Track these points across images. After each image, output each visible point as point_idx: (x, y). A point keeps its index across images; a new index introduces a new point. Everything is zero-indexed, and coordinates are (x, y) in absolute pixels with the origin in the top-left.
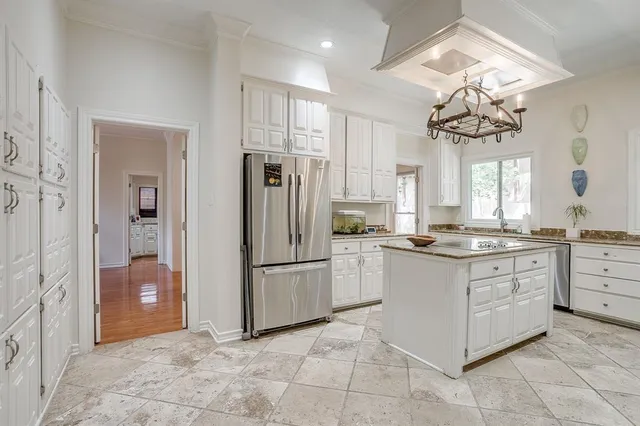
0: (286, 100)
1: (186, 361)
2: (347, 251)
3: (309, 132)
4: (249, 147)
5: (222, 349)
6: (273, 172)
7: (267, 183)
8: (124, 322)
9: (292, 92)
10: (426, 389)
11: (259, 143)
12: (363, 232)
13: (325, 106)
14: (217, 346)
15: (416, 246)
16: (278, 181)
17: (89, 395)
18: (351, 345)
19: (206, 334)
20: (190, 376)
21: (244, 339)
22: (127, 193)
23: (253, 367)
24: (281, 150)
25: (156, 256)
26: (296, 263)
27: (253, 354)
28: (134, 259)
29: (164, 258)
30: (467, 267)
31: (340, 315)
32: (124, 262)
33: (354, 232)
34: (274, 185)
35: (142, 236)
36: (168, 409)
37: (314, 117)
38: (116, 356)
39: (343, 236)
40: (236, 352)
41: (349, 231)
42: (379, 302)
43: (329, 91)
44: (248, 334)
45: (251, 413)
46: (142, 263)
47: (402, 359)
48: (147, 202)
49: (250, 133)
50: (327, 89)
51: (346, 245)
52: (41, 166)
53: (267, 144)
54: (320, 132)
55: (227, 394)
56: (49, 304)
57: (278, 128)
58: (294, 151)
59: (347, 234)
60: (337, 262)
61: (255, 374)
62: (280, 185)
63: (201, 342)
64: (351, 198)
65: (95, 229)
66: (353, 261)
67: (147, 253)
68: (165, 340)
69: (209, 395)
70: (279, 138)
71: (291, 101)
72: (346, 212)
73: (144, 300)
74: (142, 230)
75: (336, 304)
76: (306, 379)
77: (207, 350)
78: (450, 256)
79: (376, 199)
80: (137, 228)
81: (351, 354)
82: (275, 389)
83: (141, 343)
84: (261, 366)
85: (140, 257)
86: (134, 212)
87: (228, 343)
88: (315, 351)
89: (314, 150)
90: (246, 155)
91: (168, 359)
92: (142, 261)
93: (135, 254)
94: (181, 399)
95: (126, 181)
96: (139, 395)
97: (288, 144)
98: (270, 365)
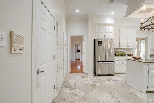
0: (103, 27)
1: (83, 77)
2: (119, 60)
3: (109, 33)
4: (95, 38)
5: (89, 77)
6: (100, 43)
7: (99, 45)
8: (74, 70)
9: (105, 25)
10: (133, 92)
11: (98, 37)
12: (125, 56)
13: (113, 27)
14: (89, 76)
15: (135, 59)
16: (101, 44)
17: (69, 79)
18: (117, 81)
19: (87, 74)
20: (83, 79)
21: (94, 76)
22: (75, 47)
23: (95, 80)
24: (102, 38)
25: (80, 60)
26: (105, 62)
27: (95, 78)
28: (76, 60)
29: (81, 60)
30: (148, 65)
31: (116, 75)
32: (74, 60)
33: (122, 56)
34: (100, 45)
35: (78, 55)
36: (79, 83)
37: (110, 29)
38: (73, 74)
39: (118, 56)
40: (92, 78)
41: (120, 55)
42: (125, 74)
43: (114, 23)
44: (95, 75)
45: (92, 86)
46: (78, 61)
47: (129, 86)
48: (79, 49)
49: (96, 35)
50: (113, 23)
51: (119, 59)
52: (57, 41)
53: (99, 37)
54: (112, 33)
55: (89, 83)
56: (64, 64)
57: (102, 33)
58: (105, 38)
59: (120, 56)
60: (116, 63)
61: (94, 81)
62: (102, 45)
63: (86, 75)
64: (121, 47)
65: (70, 54)
66: (121, 62)
67: (78, 59)
68: (80, 74)
69: (86, 83)
70: (102, 35)
71: (104, 27)
72: (120, 51)
73: (78, 68)
74: (78, 54)
75: (115, 72)
76: (104, 84)
77: (86, 76)
78: (141, 62)
79: (129, 47)
80: (77, 54)
81: (116, 82)
82: (98, 84)
83: (76, 74)
84: (96, 81)
85: (77, 60)
86: (76, 51)
87: (91, 76)
88: (108, 80)
89: (110, 37)
90: (95, 39)
91: (80, 76)
92: (78, 60)
93: (76, 59)
94: (82, 82)
95: (75, 45)
96: (76, 80)
97: (104, 36)
98: (98, 81)
